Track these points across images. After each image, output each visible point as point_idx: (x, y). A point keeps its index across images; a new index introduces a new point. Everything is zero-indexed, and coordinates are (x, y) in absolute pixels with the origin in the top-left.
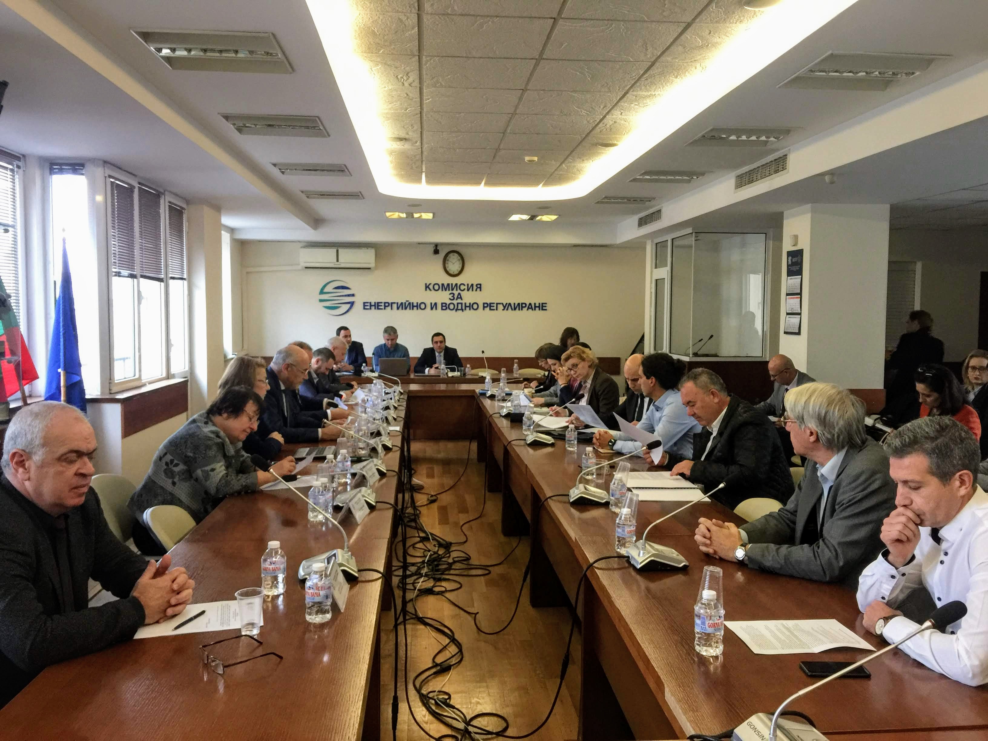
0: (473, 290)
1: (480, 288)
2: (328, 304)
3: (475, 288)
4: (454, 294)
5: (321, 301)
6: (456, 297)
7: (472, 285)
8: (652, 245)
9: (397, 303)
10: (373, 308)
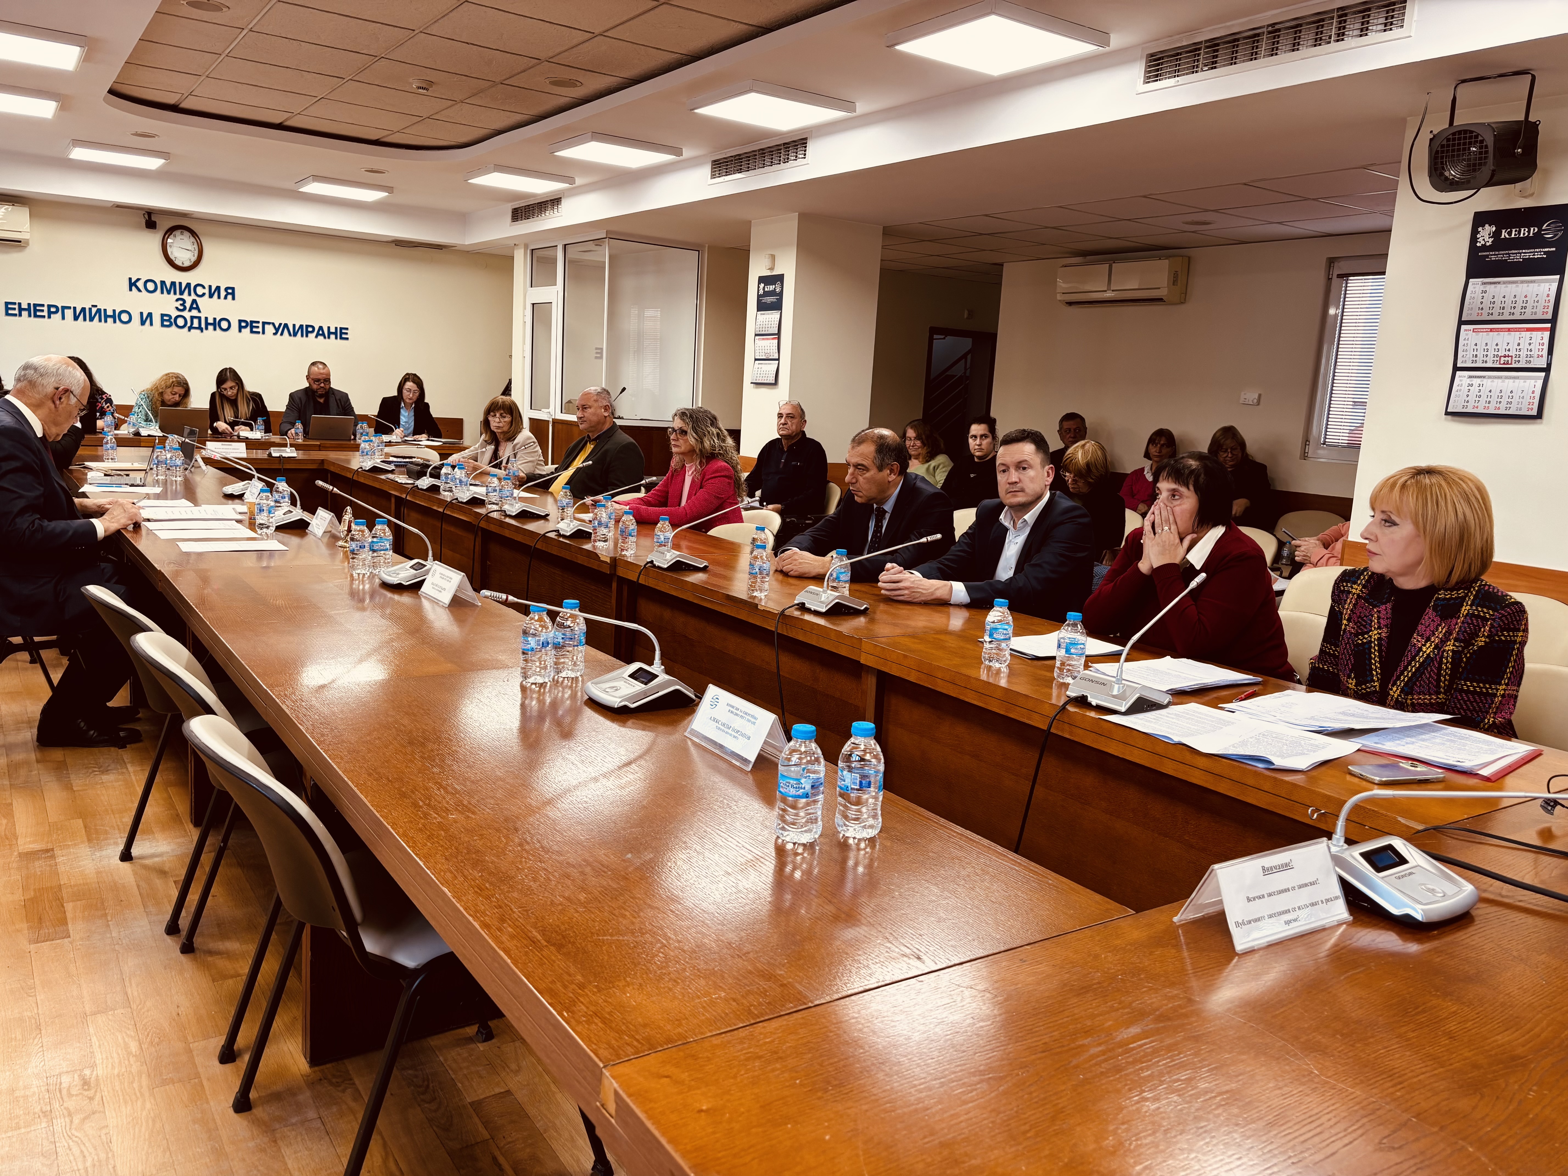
0: (219, 297)
1: (233, 294)
3: (223, 293)
4: (184, 301)
6: (188, 305)
7: (218, 288)
8: (525, 254)
9: (75, 308)
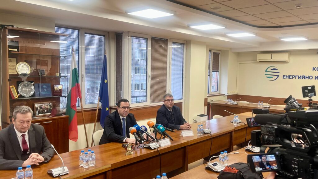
2: (268, 76)
5: (266, 74)
10: (287, 78)
